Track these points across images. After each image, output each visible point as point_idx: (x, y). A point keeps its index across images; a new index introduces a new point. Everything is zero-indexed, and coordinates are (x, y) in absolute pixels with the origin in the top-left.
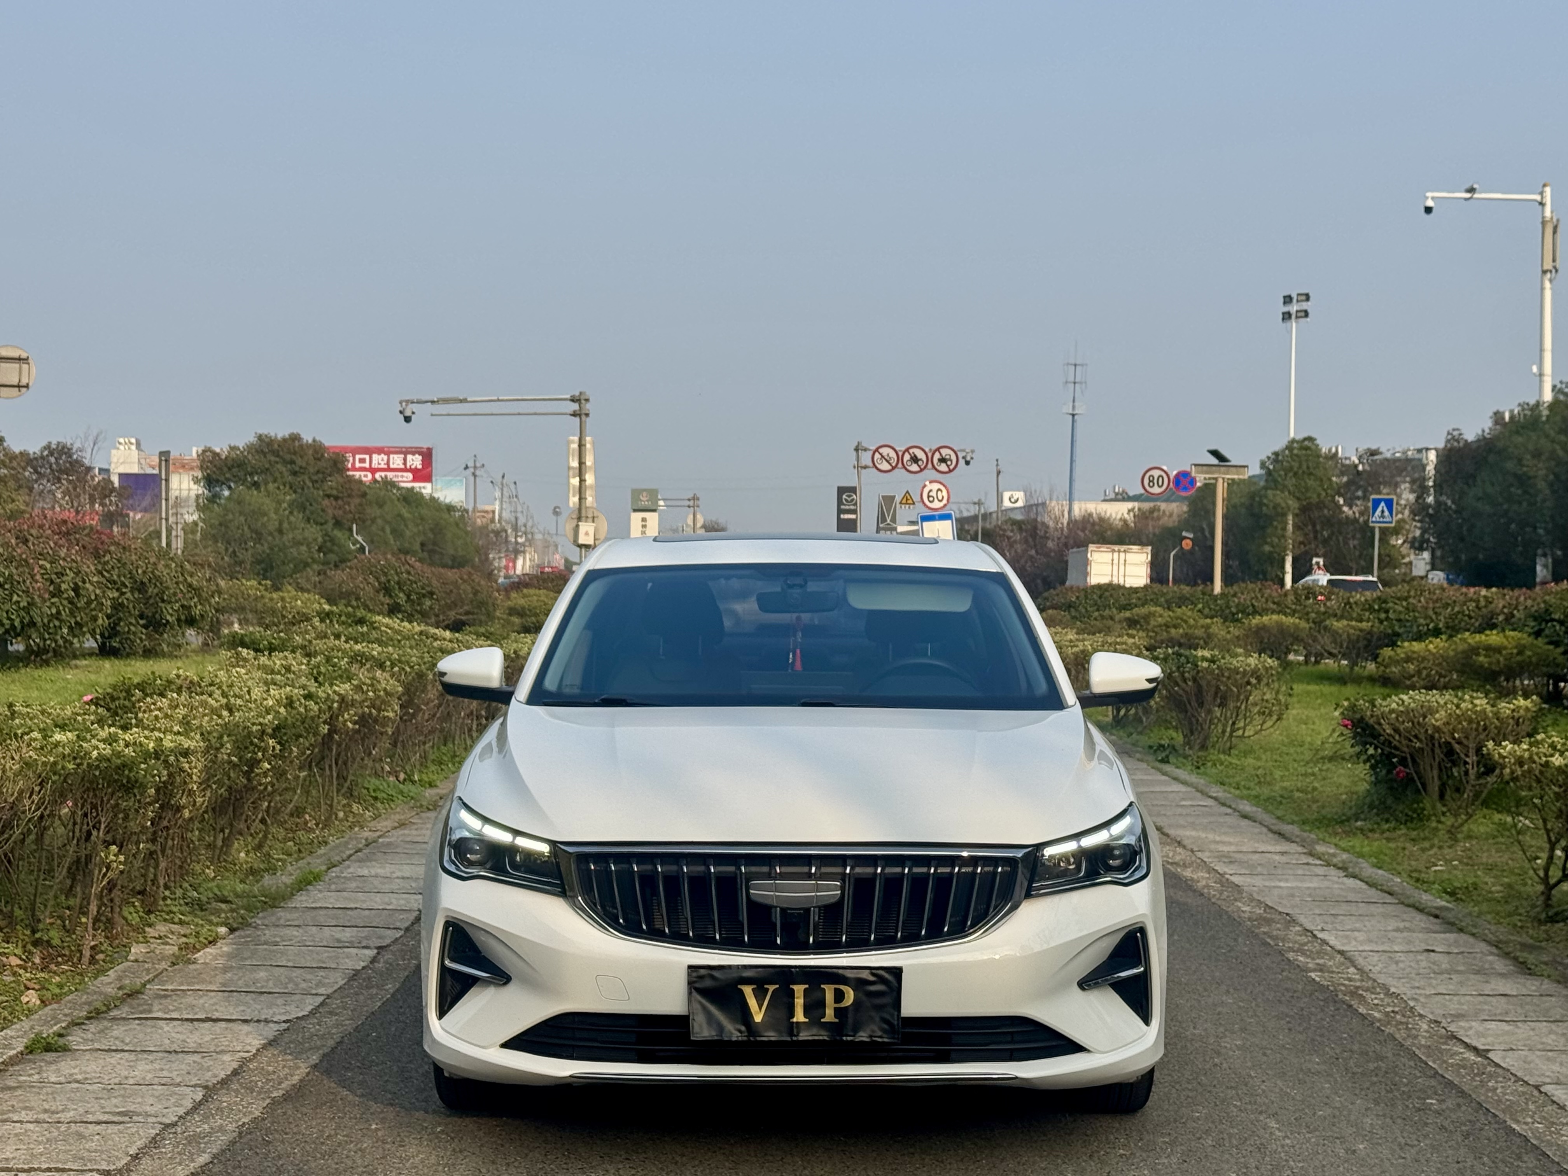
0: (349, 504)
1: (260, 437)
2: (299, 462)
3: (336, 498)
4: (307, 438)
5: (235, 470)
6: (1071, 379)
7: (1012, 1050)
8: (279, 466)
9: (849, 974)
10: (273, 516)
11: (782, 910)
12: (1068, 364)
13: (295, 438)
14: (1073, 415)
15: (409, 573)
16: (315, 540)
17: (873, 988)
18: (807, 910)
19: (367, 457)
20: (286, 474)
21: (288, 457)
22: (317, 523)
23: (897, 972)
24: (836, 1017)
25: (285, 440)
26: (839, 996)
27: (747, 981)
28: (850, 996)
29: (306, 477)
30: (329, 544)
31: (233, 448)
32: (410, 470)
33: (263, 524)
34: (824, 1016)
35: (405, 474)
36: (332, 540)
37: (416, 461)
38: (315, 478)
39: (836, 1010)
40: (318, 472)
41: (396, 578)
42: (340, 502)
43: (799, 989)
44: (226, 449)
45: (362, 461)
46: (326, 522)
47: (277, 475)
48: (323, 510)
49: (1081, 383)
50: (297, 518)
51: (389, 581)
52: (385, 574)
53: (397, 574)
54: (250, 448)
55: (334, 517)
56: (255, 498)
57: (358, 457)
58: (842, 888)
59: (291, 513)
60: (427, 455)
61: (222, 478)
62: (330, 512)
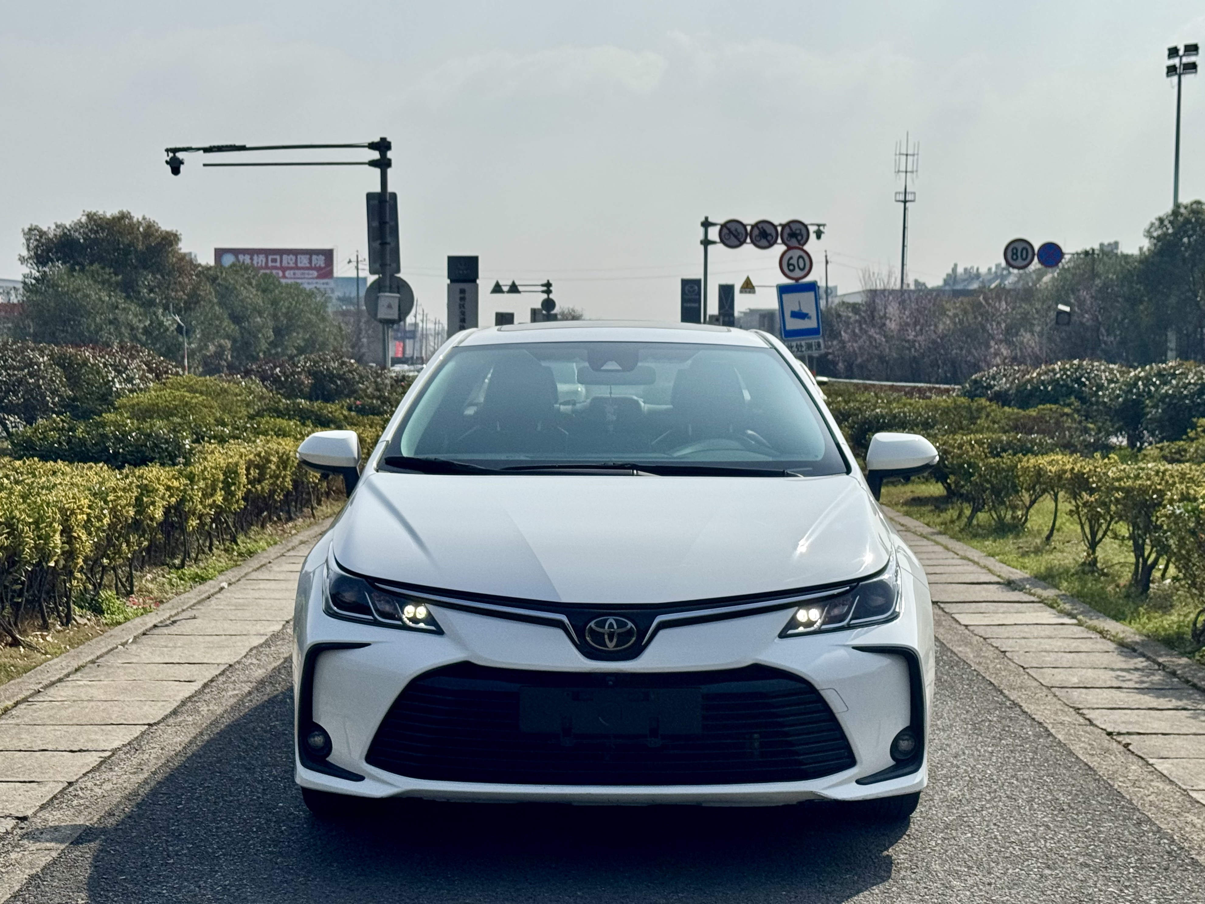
1: (90, 217)
6: (903, 168)
12: (900, 154)
13: (123, 216)
14: (905, 202)
19: (278, 257)
31: (60, 227)
32: (315, 268)
35: (311, 272)
37: (319, 261)
44: (53, 227)
45: (274, 261)
49: (912, 172)
57: (270, 258)
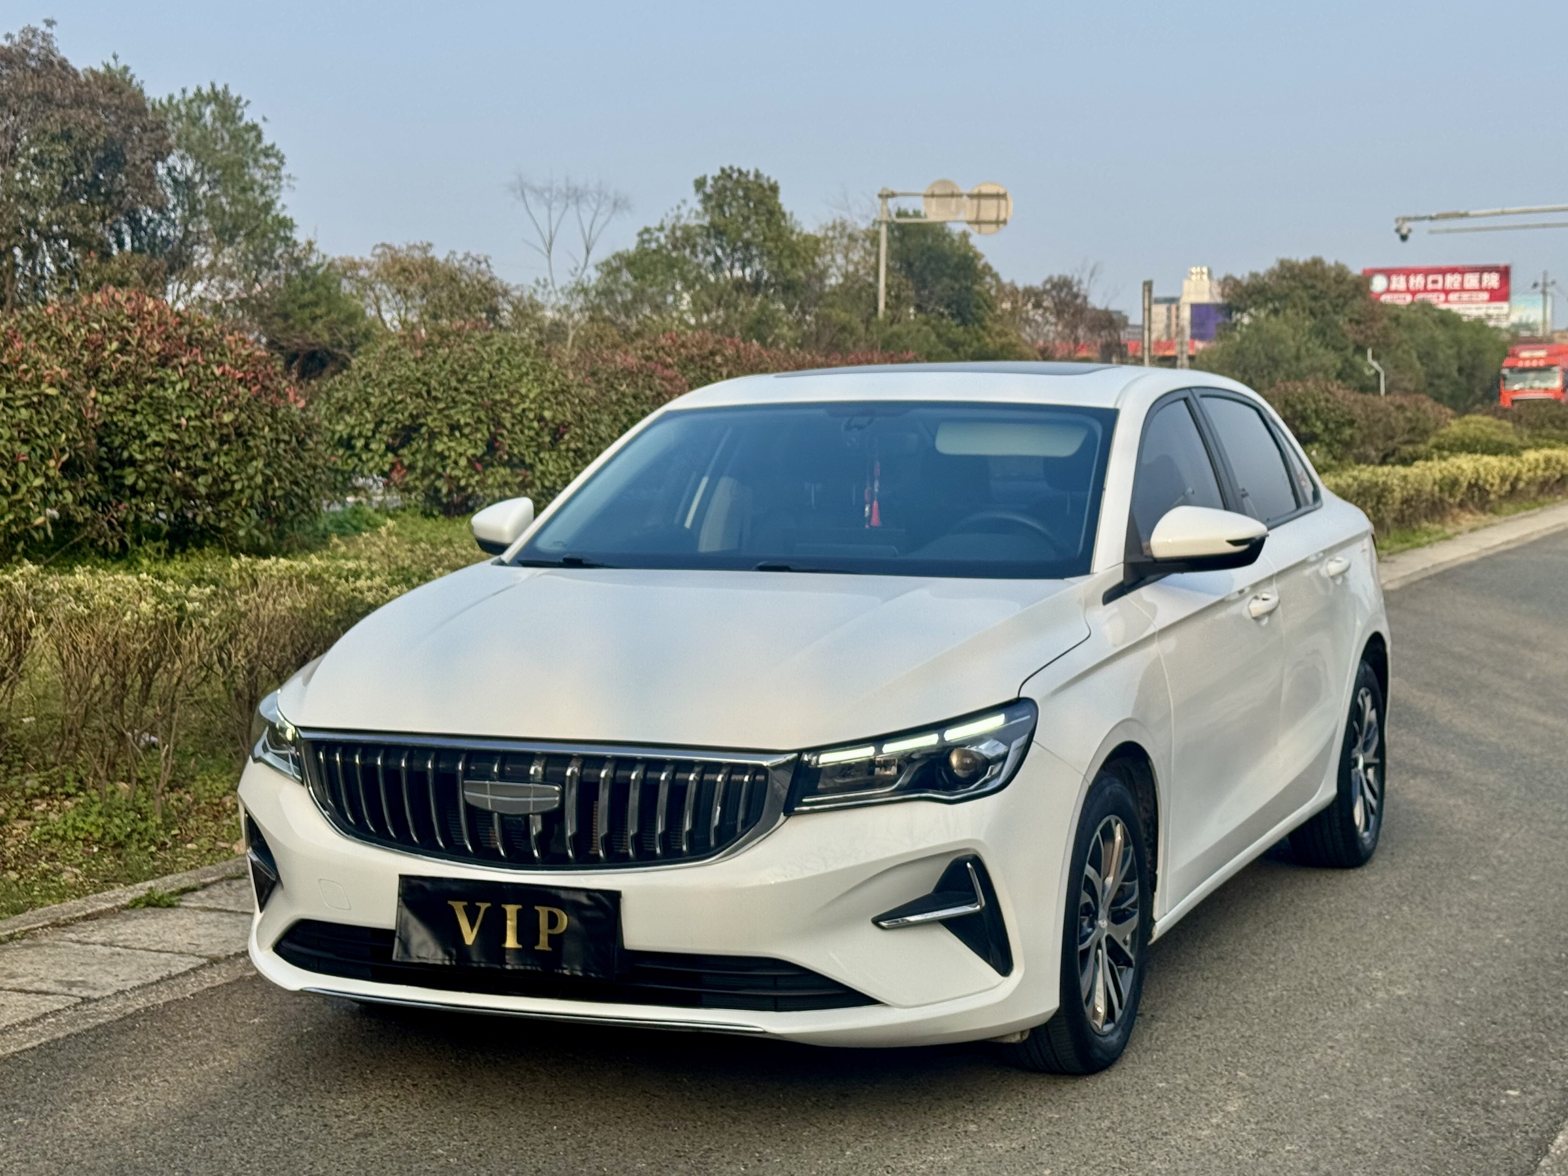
0: (1371, 328)
1: (1282, 263)
2: (1320, 286)
3: (1358, 323)
4: (1330, 261)
5: (1254, 297)
7: (776, 998)
8: (1299, 292)
9: (563, 895)
10: (1291, 343)
11: (501, 816)
13: (1316, 262)
15: (1327, 400)
16: (1334, 366)
17: (588, 914)
18: (526, 818)
19: (1440, 277)
20: (1306, 299)
21: (1309, 282)
22: (1334, 348)
23: (614, 897)
24: (550, 945)
25: (1306, 264)
26: (553, 921)
27: (458, 897)
28: (564, 920)
29: (1326, 302)
30: (1348, 370)
31: (1254, 275)
32: (1486, 290)
33: (1280, 352)
34: (537, 943)
35: (1480, 294)
36: (1352, 366)
37: (1492, 280)
38: (1335, 302)
39: (550, 936)
40: (1339, 296)
41: (1313, 406)
42: (1362, 327)
43: (511, 910)
44: (1247, 275)
45: (1435, 281)
46: (1346, 347)
47: (1298, 301)
48: (1344, 335)
50: (1315, 343)
51: (1305, 409)
52: (1302, 402)
53: (1315, 402)
54: (1271, 273)
55: (1355, 342)
56: (1276, 325)
58: (562, 794)
59: (1310, 339)
60: (1505, 273)
61: (1242, 306)
62: (1351, 336)
